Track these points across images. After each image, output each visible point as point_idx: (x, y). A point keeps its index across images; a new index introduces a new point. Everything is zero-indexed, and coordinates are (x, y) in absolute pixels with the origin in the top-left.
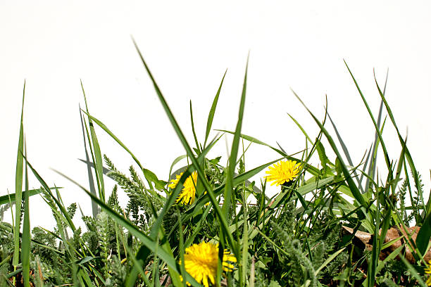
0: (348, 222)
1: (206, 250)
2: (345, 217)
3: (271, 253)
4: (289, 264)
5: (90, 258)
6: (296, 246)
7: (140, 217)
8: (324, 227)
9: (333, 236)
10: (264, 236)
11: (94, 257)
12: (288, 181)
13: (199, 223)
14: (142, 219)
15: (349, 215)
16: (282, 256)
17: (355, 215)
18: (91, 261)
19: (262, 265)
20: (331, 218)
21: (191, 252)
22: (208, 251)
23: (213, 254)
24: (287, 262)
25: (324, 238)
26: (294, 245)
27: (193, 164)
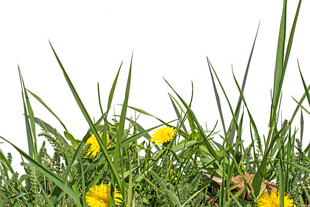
0: (207, 171)
1: (103, 190)
2: (204, 167)
3: (153, 192)
4: (163, 200)
5: (25, 194)
6: (168, 188)
7: (61, 165)
8: (190, 174)
9: (196, 180)
10: (148, 180)
11: (28, 193)
12: (166, 142)
13: (102, 170)
14: (63, 166)
15: (207, 166)
16: (159, 194)
17: (212, 166)
18: (25, 196)
19: (146, 201)
20: (195, 168)
21: (93, 191)
22: (105, 190)
23: (108, 192)
24: (162, 198)
25: (189, 182)
26: (167, 186)
27: (91, 129)
